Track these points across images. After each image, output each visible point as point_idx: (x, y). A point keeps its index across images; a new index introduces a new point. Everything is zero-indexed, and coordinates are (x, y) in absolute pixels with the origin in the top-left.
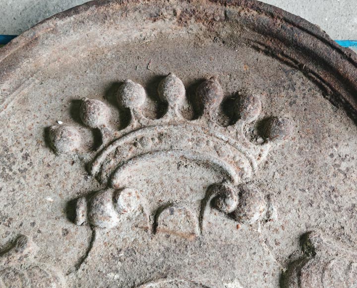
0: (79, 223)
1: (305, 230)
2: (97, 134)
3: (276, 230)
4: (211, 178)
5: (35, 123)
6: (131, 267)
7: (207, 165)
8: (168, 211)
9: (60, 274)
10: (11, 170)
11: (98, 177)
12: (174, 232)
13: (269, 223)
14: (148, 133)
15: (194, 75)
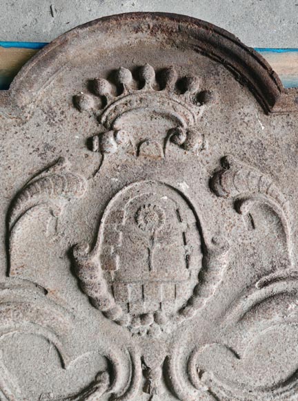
0: (95, 150)
1: (224, 155)
2: (104, 99)
3: (207, 155)
4: (170, 125)
5: (68, 93)
6: (124, 174)
7: (168, 117)
8: (145, 143)
9: (84, 178)
10: (54, 120)
11: (105, 124)
12: (149, 155)
13: (203, 151)
14: (134, 98)
15: (160, 66)
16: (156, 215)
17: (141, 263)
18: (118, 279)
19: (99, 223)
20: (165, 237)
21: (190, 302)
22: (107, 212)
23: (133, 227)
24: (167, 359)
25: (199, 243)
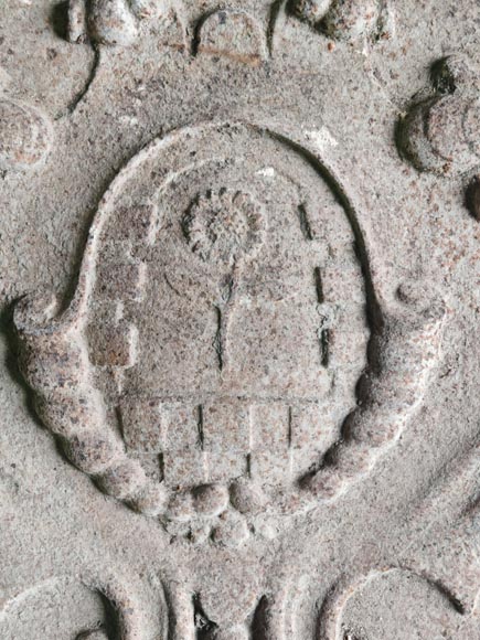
0: (74, 36)
1: (441, 55)
3: (393, 55)
6: (156, 107)
8: (216, 17)
9: (44, 116)
12: (226, 53)
13: (381, 42)
16: (241, 216)
17: (198, 348)
18: (134, 388)
19: (84, 237)
20: (264, 279)
21: (329, 459)
22: (106, 209)
23: (179, 250)
24: (263, 603)
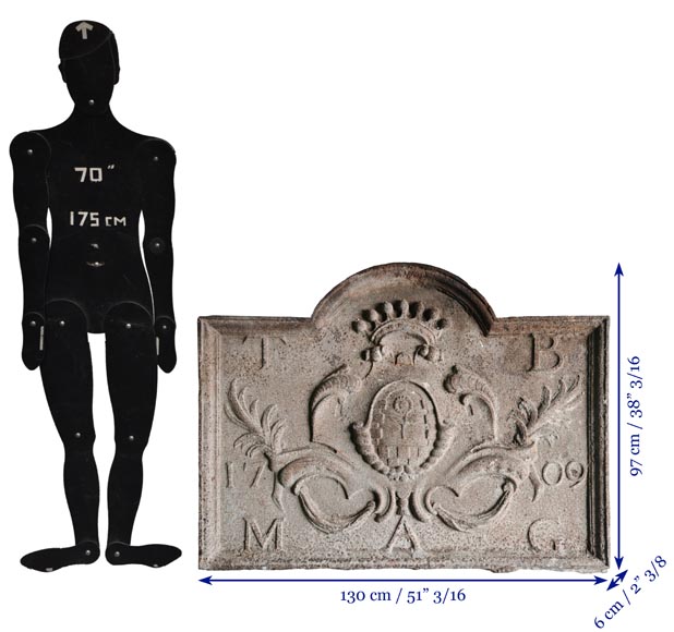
0: (367, 360)
1: (454, 365)
2: (373, 324)
3: (443, 365)
4: (418, 343)
5: (348, 320)
6: (386, 377)
7: (417, 337)
8: (401, 355)
9: (360, 379)
10: (339, 339)
11: (374, 342)
12: (403, 364)
13: (440, 361)
14: (394, 323)
15: (412, 301)
16: (407, 405)
17: (397, 434)
18: (382, 443)
19: (370, 408)
20: (413, 418)
21: (427, 460)
22: (375, 401)
23: (392, 411)
24: (412, 494)
25: (434, 422)
